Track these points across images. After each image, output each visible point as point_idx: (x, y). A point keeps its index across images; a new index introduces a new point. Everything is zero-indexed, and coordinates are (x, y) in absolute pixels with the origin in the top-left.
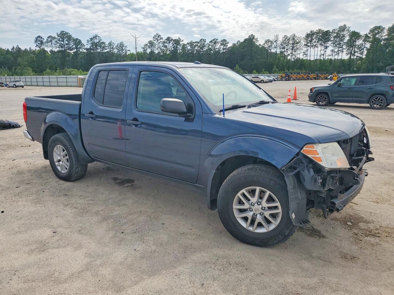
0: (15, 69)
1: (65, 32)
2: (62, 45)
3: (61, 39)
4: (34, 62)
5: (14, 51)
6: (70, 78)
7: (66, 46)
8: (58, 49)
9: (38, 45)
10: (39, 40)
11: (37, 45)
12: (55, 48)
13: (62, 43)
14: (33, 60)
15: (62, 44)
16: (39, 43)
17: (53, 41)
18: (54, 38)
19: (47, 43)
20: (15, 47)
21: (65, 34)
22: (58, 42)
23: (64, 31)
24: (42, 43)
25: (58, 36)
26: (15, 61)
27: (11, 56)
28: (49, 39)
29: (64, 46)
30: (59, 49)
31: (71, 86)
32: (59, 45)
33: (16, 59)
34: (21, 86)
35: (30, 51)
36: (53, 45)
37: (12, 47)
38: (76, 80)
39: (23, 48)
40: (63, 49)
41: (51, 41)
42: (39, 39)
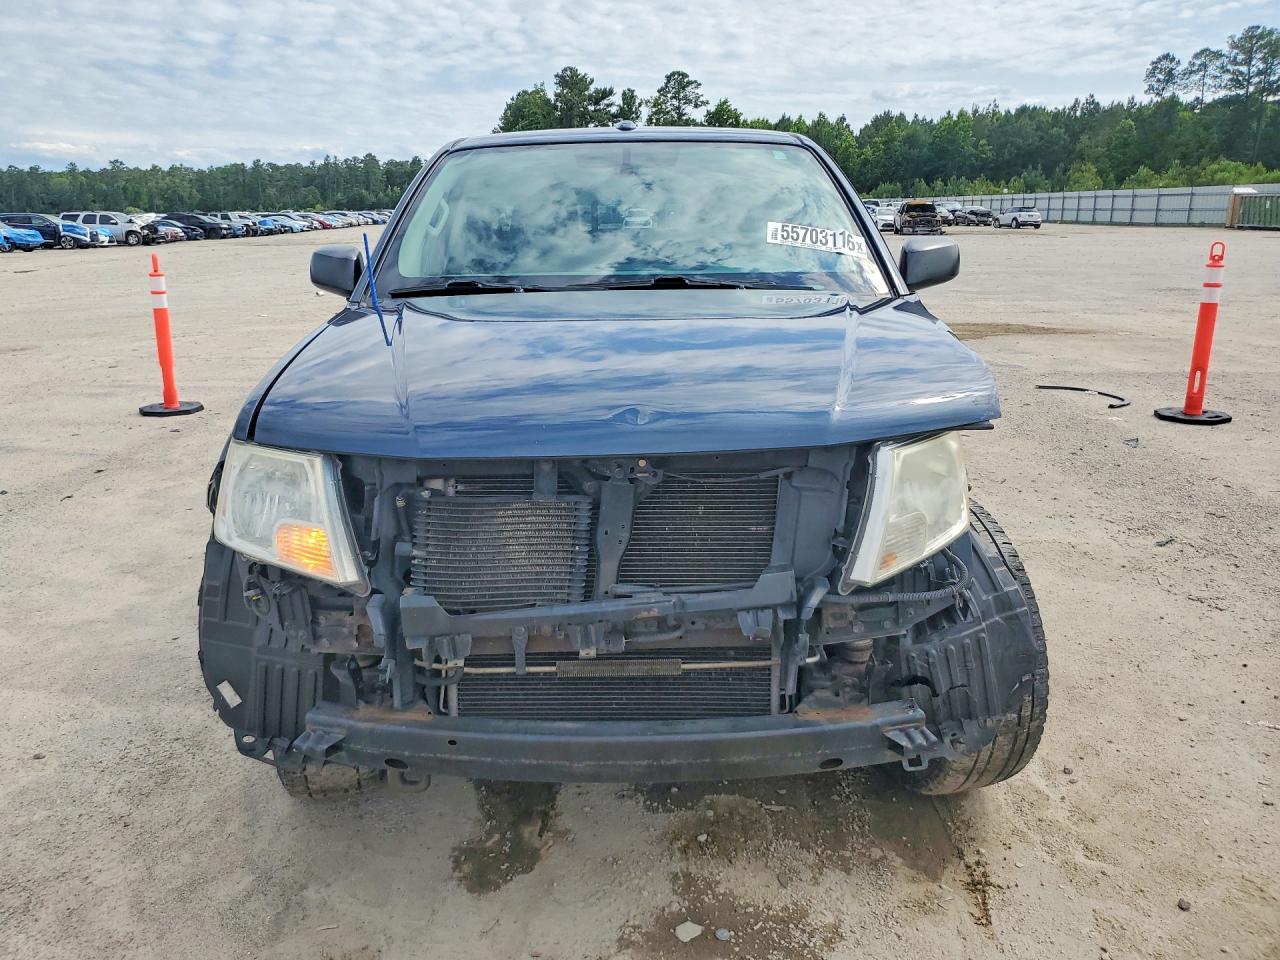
0: (1066, 170)
1: (1260, 31)
2: (1240, 78)
3: (1241, 57)
4: (1126, 145)
5: (1075, 113)
6: (1203, 195)
7: (1257, 80)
8: (1222, 94)
9: (1156, 86)
10: (1161, 69)
11: (1151, 88)
12: (1213, 89)
13: (1244, 69)
14: (1126, 139)
15: (1241, 73)
16: (1159, 80)
17: (1212, 70)
18: (1218, 55)
19: (1187, 76)
20: (1083, 100)
21: (1261, 37)
22: (1229, 67)
23: (1258, 27)
24: (1170, 76)
25: (1234, 46)
26: (1070, 148)
27: (1062, 131)
28: (1198, 62)
29: (1248, 81)
30: (1228, 93)
31: (1202, 225)
32: (1231, 80)
33: (1075, 137)
34: (1032, 225)
35: (1129, 109)
36: (1208, 81)
37: (1072, 103)
38: (1225, 202)
39: (1105, 101)
40: (1242, 92)
41: (1204, 66)
42: (1165, 64)
